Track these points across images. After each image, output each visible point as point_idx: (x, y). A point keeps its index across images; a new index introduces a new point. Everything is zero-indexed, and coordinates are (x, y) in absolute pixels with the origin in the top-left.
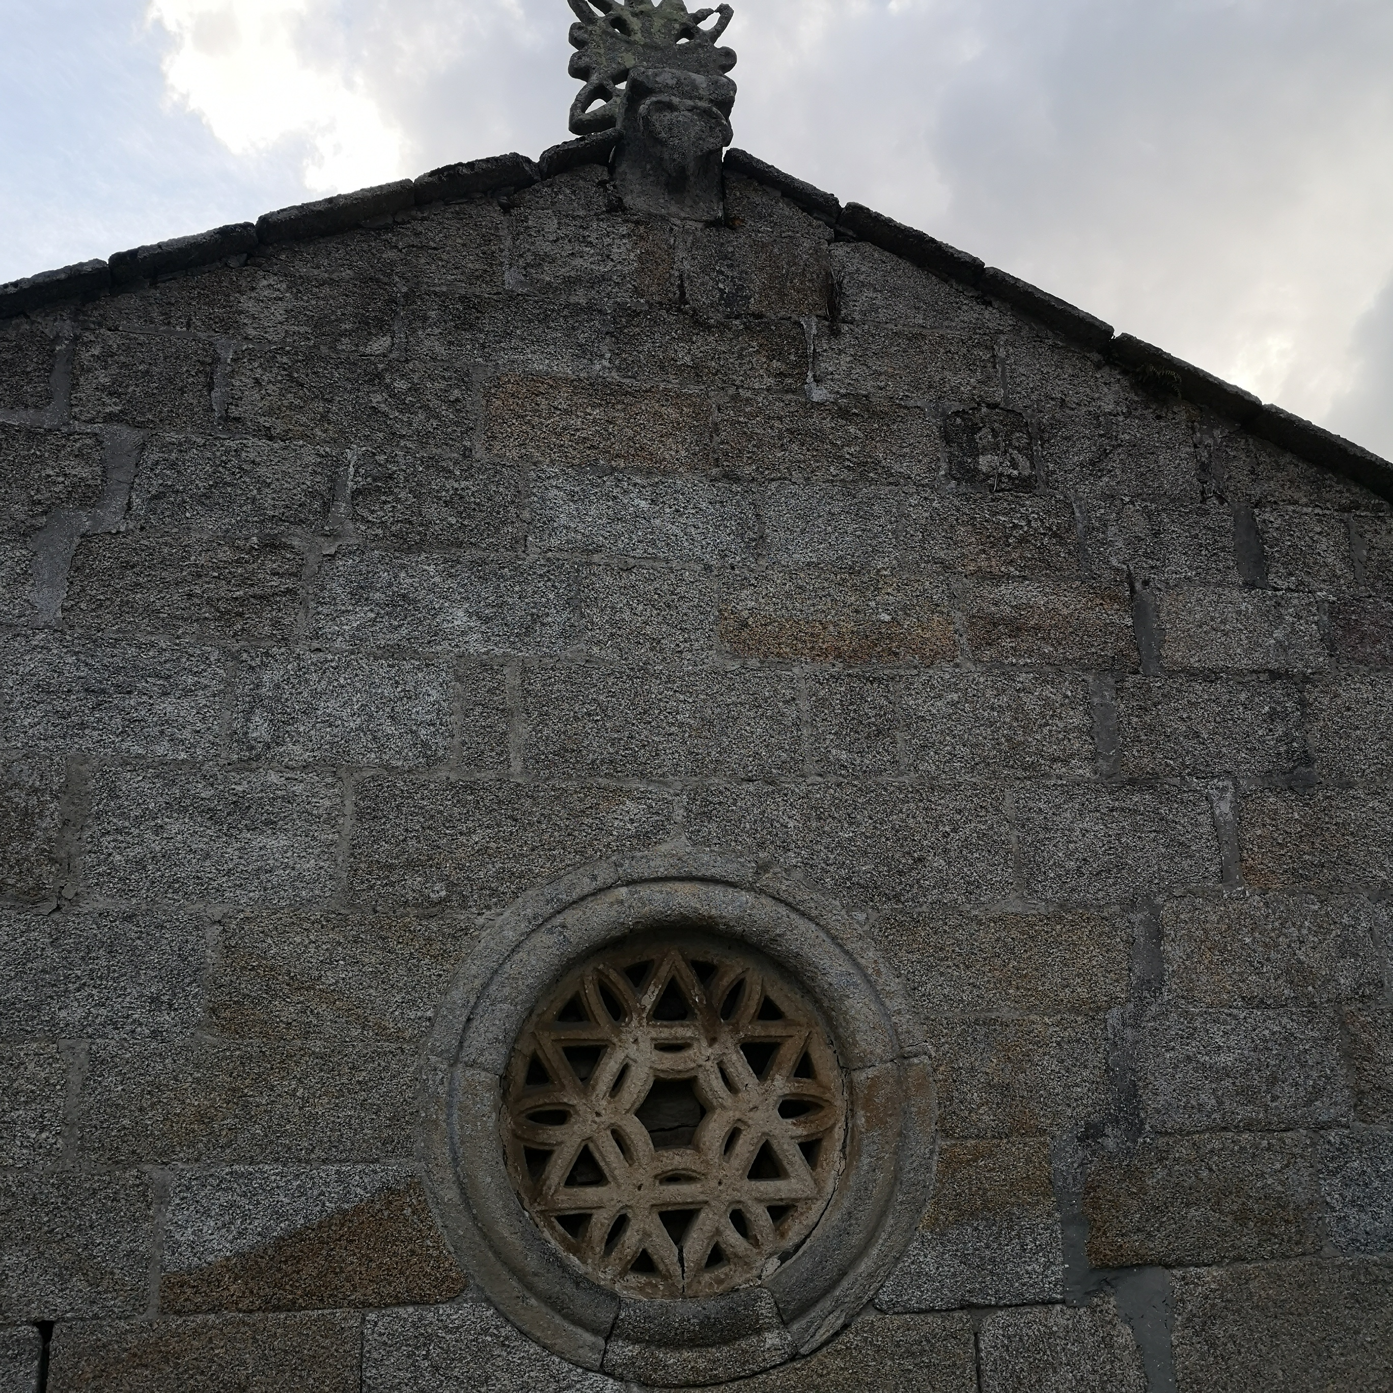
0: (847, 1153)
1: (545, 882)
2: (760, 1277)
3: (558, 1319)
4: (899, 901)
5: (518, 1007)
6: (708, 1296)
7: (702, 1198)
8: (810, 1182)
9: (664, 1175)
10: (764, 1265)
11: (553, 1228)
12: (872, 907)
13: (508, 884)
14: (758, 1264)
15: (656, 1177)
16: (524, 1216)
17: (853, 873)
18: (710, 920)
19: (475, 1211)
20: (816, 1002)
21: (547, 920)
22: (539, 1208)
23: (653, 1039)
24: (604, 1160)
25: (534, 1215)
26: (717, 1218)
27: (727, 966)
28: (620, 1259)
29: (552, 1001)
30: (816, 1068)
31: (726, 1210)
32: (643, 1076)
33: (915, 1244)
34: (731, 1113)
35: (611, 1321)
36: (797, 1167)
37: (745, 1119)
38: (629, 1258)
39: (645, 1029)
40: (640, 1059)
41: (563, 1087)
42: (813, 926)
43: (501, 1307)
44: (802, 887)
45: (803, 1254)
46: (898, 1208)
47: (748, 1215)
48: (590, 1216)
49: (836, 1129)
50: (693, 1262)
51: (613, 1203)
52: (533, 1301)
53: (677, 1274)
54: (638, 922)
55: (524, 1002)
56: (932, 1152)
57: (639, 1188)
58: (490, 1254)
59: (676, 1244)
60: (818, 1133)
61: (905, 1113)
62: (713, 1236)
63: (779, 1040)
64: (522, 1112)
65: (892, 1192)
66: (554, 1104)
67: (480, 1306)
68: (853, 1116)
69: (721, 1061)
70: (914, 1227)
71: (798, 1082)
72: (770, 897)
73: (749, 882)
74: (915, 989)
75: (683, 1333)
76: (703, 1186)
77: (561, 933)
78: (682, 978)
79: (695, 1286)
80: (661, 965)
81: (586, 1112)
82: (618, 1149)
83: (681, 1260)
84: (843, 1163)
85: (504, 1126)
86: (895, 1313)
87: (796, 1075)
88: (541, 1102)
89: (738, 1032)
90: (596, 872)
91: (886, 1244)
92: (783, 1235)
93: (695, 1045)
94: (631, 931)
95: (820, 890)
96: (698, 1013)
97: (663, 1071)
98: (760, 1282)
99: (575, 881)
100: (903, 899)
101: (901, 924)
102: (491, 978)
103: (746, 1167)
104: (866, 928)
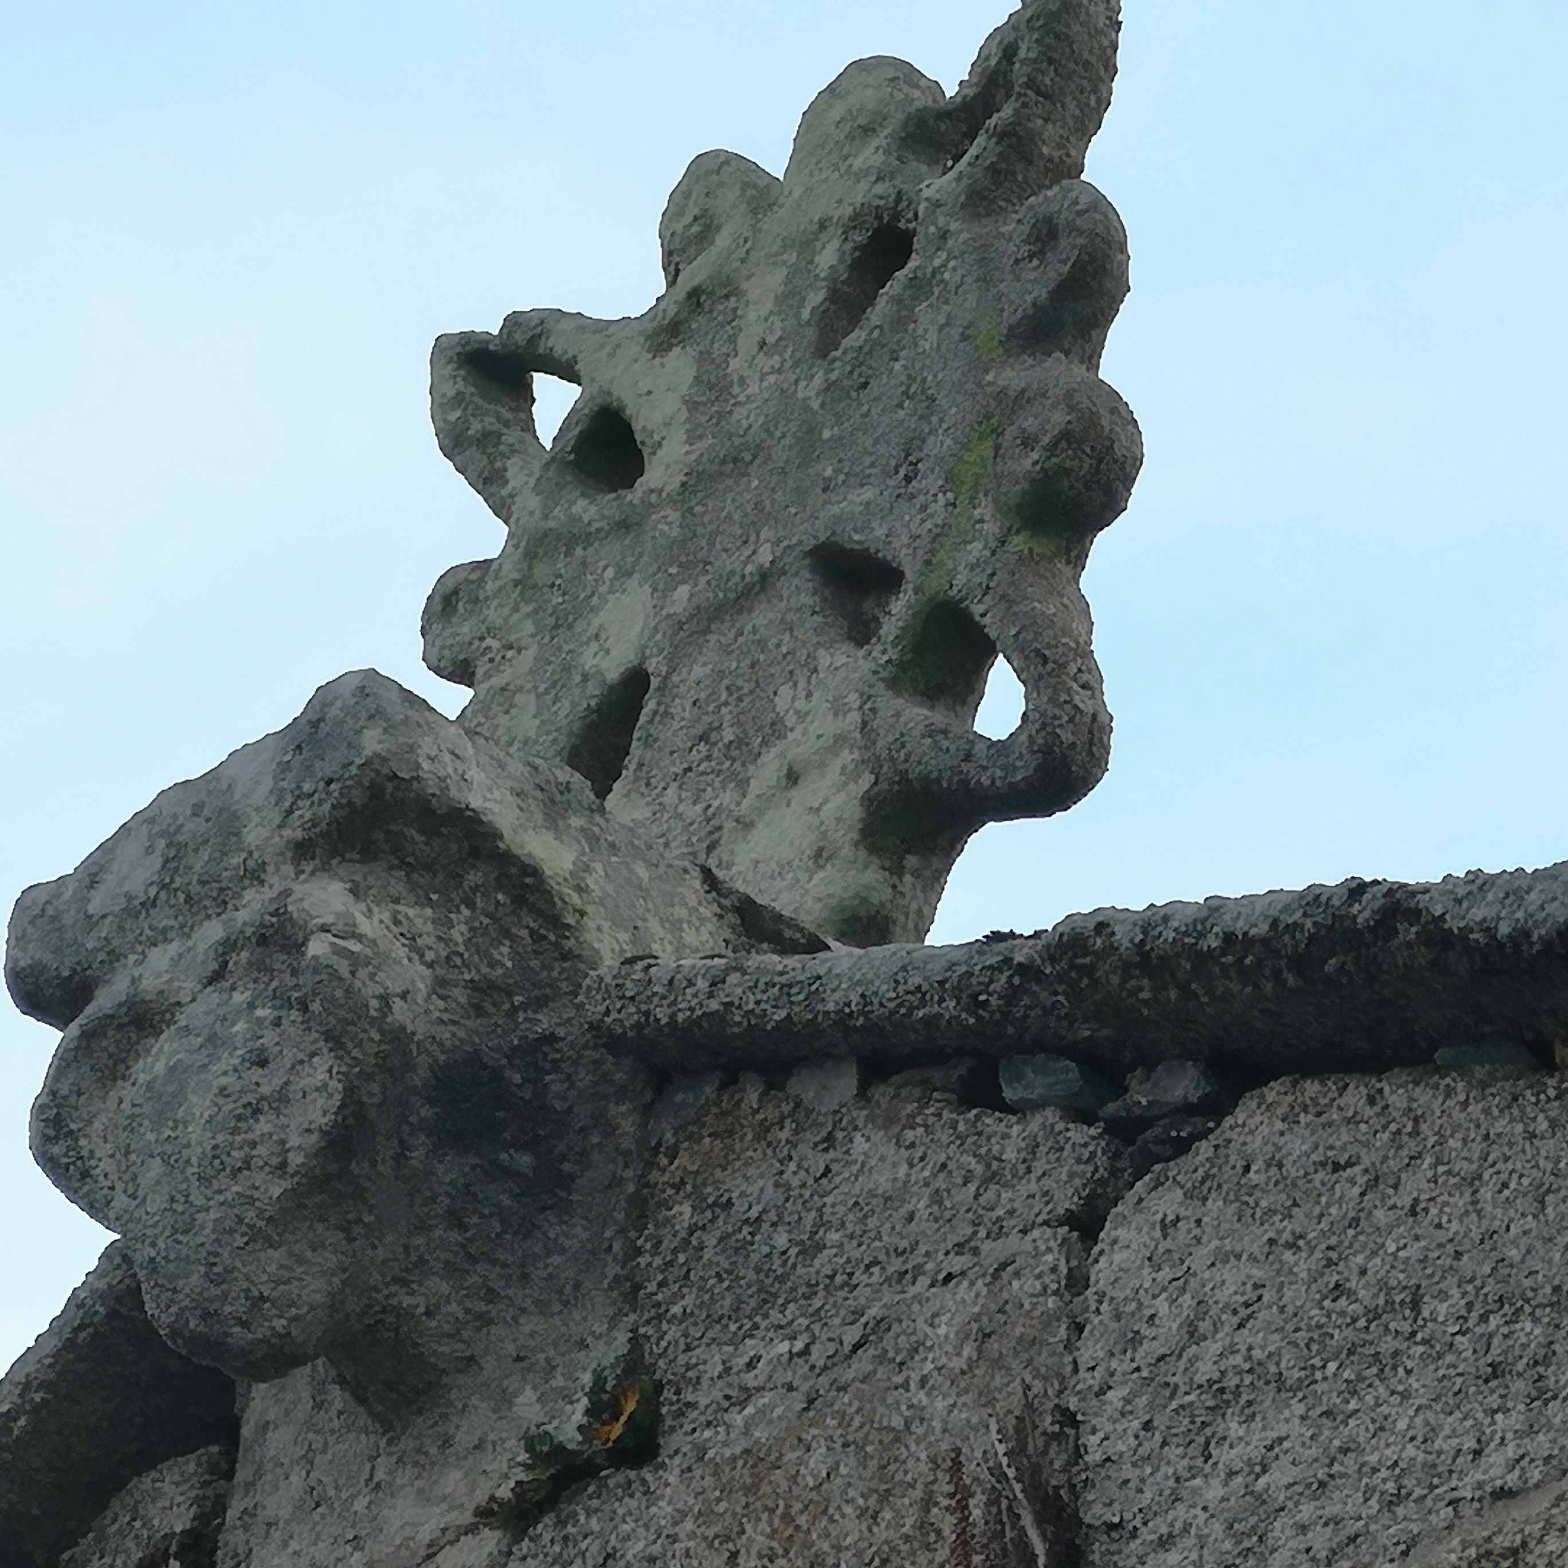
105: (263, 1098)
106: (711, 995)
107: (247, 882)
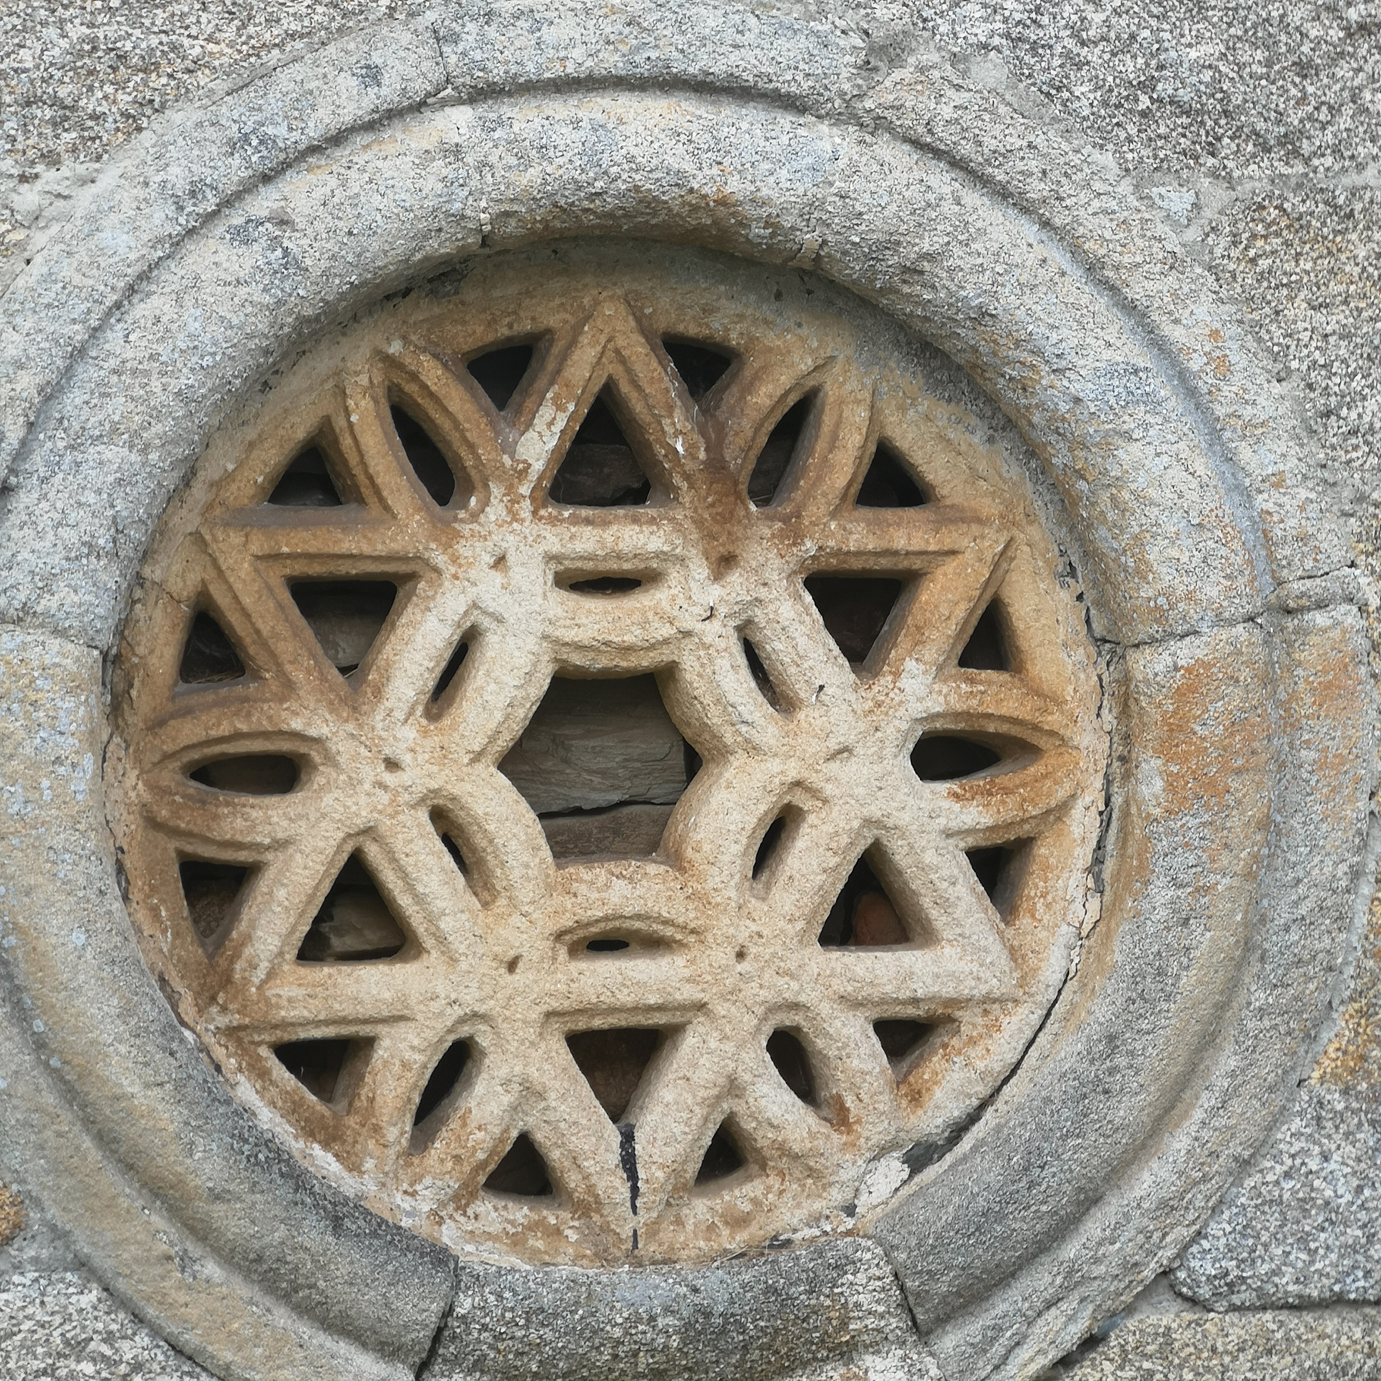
0: (1106, 876)
1: (221, 86)
2: (850, 1210)
3: (282, 1317)
4: (1296, 153)
5: (154, 456)
6: (705, 1260)
7: (688, 993)
8: (996, 952)
9: (581, 933)
10: (861, 1179)
11: (263, 1074)
12: (1214, 174)
13: (109, 89)
14: (844, 1175)
15: (559, 936)
16: (182, 1041)
17: (1161, 67)
18: (722, 211)
19: (39, 1025)
20: (1031, 454)
21: (228, 202)
22: (222, 1021)
23: (550, 558)
24: (410, 888)
25: (210, 1040)
26: (729, 1047)
27: (770, 350)
28: (457, 1158)
29: (251, 445)
30: (1023, 644)
31: (758, 1029)
32: (523, 661)
33: (1296, 1124)
34: (775, 766)
35: (433, 1320)
36: (959, 913)
37: (814, 779)
38: (481, 1156)
39: (529, 528)
40: (512, 611)
41: (289, 687)
42: (1030, 230)
43: (121, 1285)
44: (1003, 109)
45: (975, 1149)
46: (1250, 1025)
47: (820, 1043)
48: (369, 1043)
49: (1077, 812)
50: (663, 1166)
51: (435, 1006)
52: (211, 1269)
53: (617, 1198)
54: (507, 214)
55: (166, 442)
56: (1356, 874)
57: (512, 966)
58: (87, 1143)
59: (615, 1119)
60: (1023, 821)
61: (1282, 766)
62: (718, 1098)
63: (917, 564)
64: (167, 757)
65: (1233, 985)
66: (265, 735)
67: (62, 1280)
68: (1127, 776)
69: (749, 622)
70: (1294, 1078)
71: (972, 681)
72: (906, 140)
73: (842, 94)
74: (1328, 414)
75: (635, 1355)
76: (692, 962)
77: (275, 242)
78: (635, 383)
79: (667, 1233)
80: (573, 343)
81: (355, 757)
82: (448, 860)
83: (629, 1163)
84: (1094, 904)
85: (116, 794)
86: (1233, 1308)
87: (964, 662)
88: (225, 729)
89: (797, 538)
90: (376, 59)
91: (1215, 1123)
92: (916, 1098)
93: (674, 575)
94: (485, 240)
95: (1055, 120)
96: (685, 485)
97: (579, 647)
98: (850, 1223)
99: (312, 85)
100: (1306, 147)
101: (1298, 223)
102: (68, 373)
103: (815, 912)
104: (1193, 234)
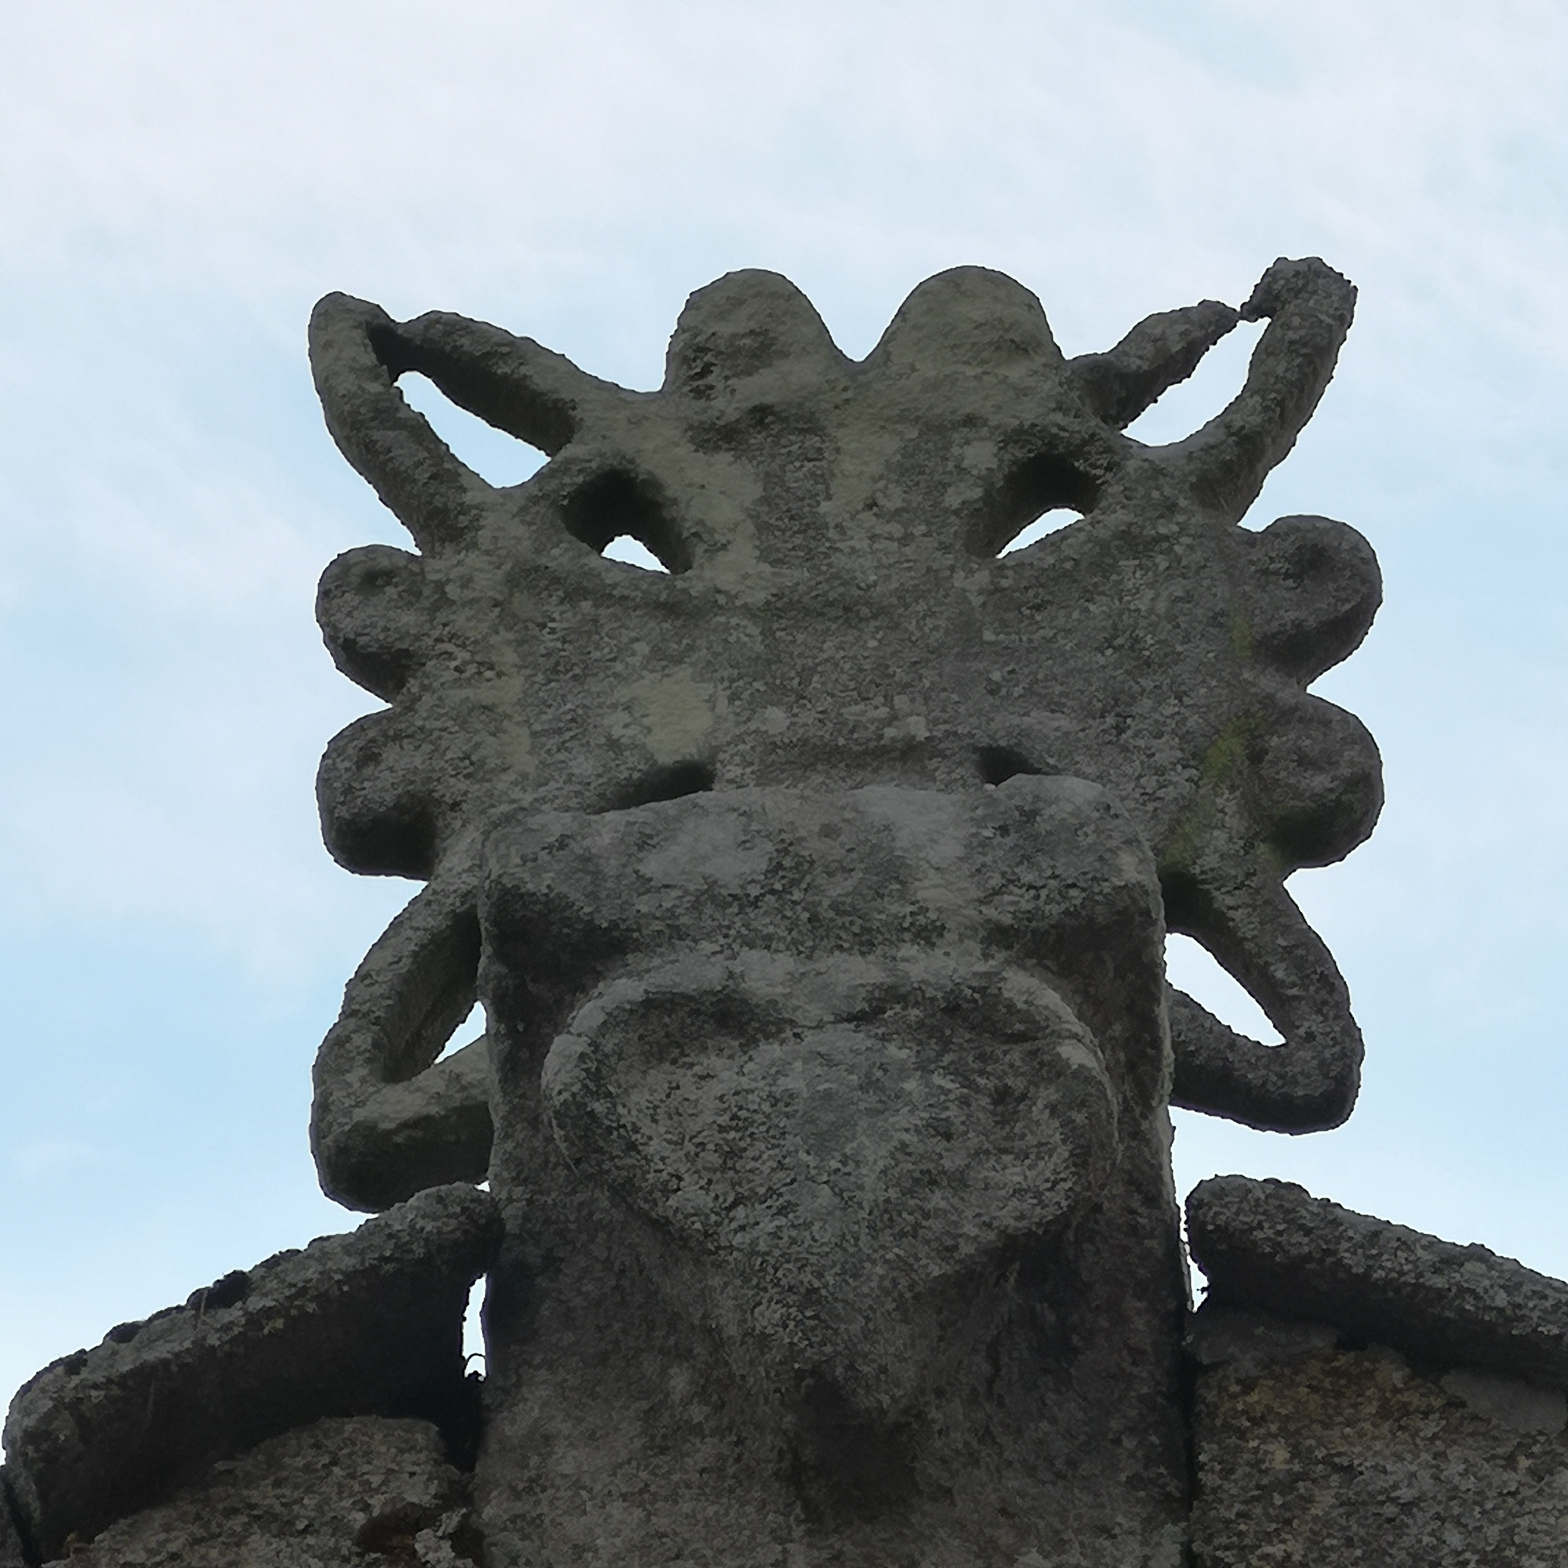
105: (944, 1172)
106: (1437, 1271)
107: (907, 936)
